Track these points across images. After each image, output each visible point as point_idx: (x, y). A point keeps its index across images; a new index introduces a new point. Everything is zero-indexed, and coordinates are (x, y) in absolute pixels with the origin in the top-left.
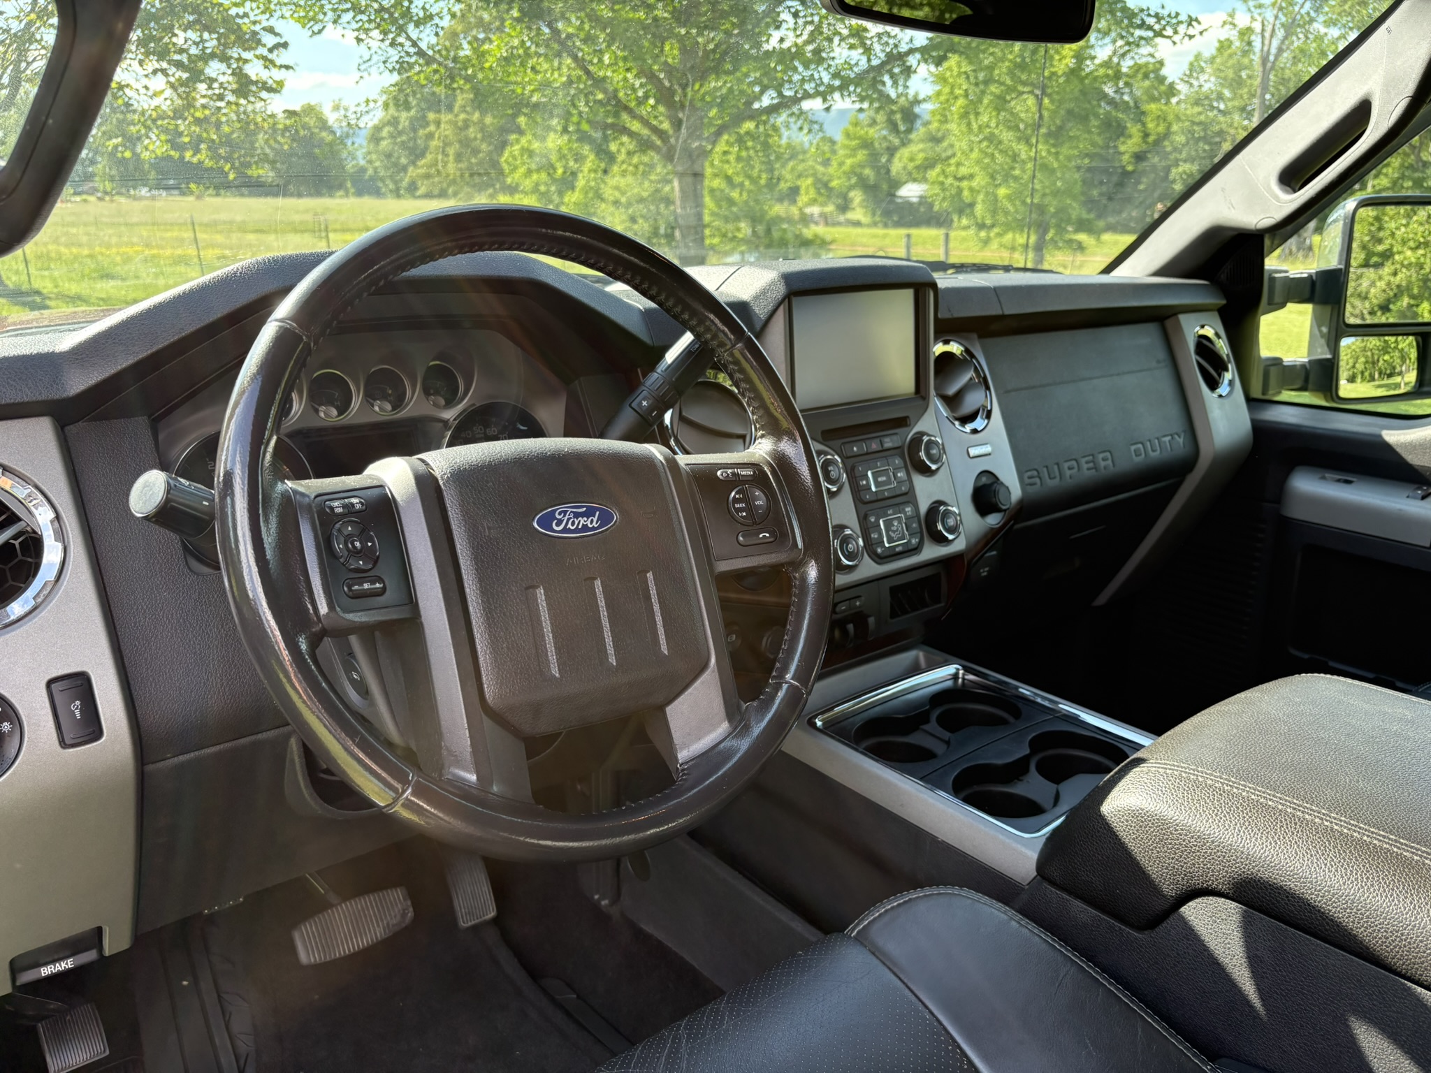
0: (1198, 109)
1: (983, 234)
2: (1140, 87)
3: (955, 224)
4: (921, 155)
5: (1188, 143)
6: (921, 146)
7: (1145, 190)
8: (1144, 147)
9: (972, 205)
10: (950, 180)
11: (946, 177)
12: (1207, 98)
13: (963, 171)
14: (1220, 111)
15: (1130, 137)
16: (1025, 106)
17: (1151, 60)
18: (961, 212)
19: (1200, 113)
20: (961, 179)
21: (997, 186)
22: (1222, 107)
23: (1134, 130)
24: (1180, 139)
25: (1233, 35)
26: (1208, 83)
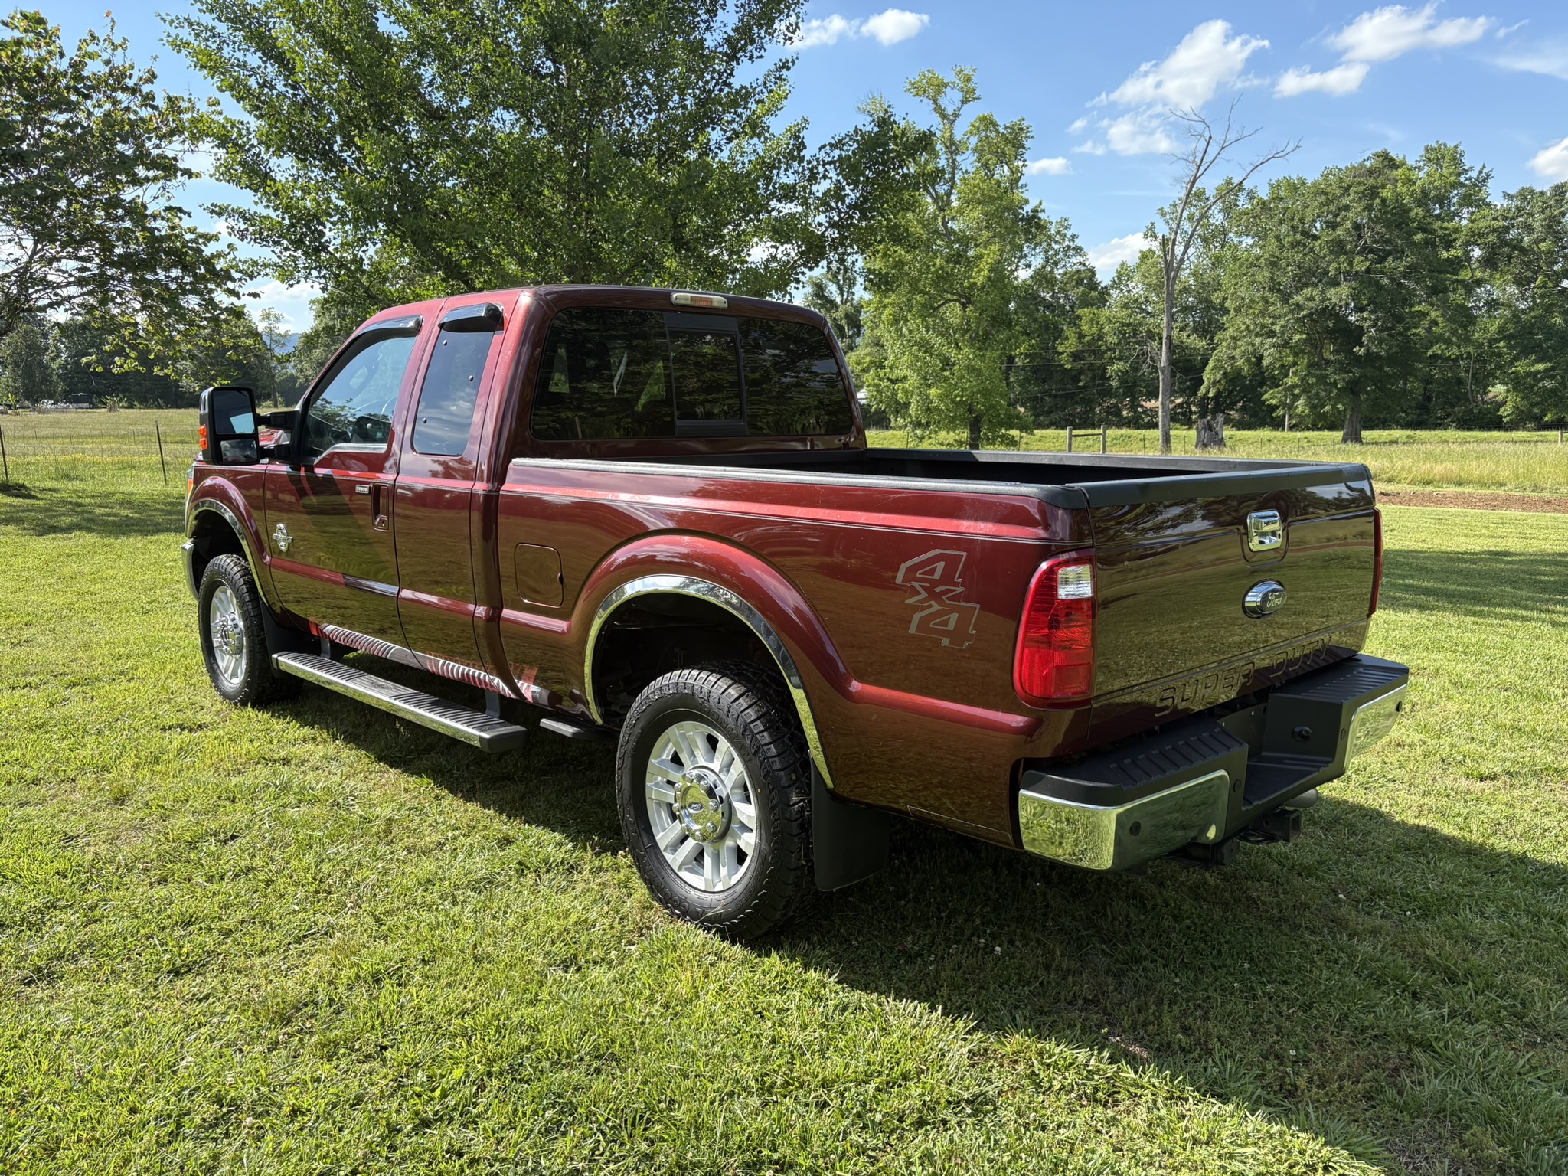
0: (1126, 312)
1: (919, 432)
2: (1075, 293)
3: (892, 424)
4: (868, 359)
5: (1119, 343)
6: (868, 350)
7: (1083, 387)
8: (1080, 347)
9: (907, 405)
10: (886, 383)
11: (881, 380)
12: (1136, 301)
13: (897, 374)
14: (1148, 313)
15: (1067, 338)
16: (953, 313)
17: (1081, 267)
18: (897, 412)
19: (1130, 316)
20: (894, 382)
21: (929, 386)
22: (1150, 309)
23: (1068, 331)
24: (1112, 339)
25: (1155, 245)
26: (1137, 289)
